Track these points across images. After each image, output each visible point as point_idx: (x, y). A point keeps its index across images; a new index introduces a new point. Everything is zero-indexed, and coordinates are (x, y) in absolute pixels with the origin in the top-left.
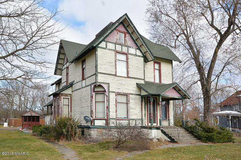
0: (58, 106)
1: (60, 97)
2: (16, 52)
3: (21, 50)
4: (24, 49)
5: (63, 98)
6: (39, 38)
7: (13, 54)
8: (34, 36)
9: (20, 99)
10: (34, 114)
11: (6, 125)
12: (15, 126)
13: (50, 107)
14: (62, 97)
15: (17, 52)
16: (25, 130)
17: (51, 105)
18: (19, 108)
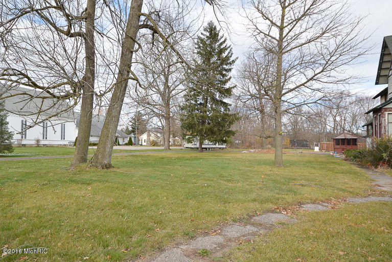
0: (380, 124)
1: (383, 113)
2: (314, 76)
3: (319, 73)
4: (322, 71)
5: (388, 114)
6: (338, 56)
7: (311, 79)
8: (332, 56)
9: (335, 120)
10: (349, 137)
11: (317, 149)
12: (327, 150)
13: (370, 127)
14: (386, 113)
15: (316, 77)
16: (337, 155)
17: (371, 124)
18: (334, 130)
